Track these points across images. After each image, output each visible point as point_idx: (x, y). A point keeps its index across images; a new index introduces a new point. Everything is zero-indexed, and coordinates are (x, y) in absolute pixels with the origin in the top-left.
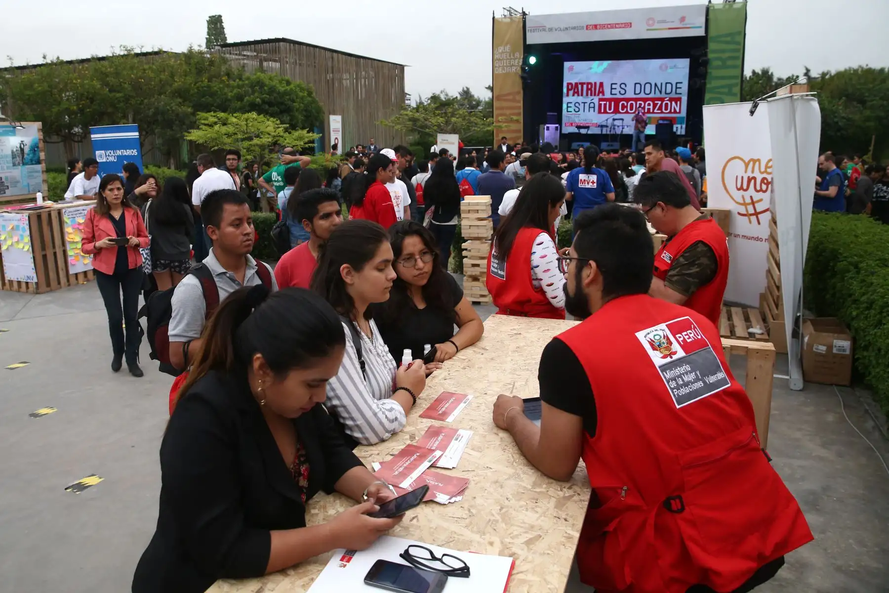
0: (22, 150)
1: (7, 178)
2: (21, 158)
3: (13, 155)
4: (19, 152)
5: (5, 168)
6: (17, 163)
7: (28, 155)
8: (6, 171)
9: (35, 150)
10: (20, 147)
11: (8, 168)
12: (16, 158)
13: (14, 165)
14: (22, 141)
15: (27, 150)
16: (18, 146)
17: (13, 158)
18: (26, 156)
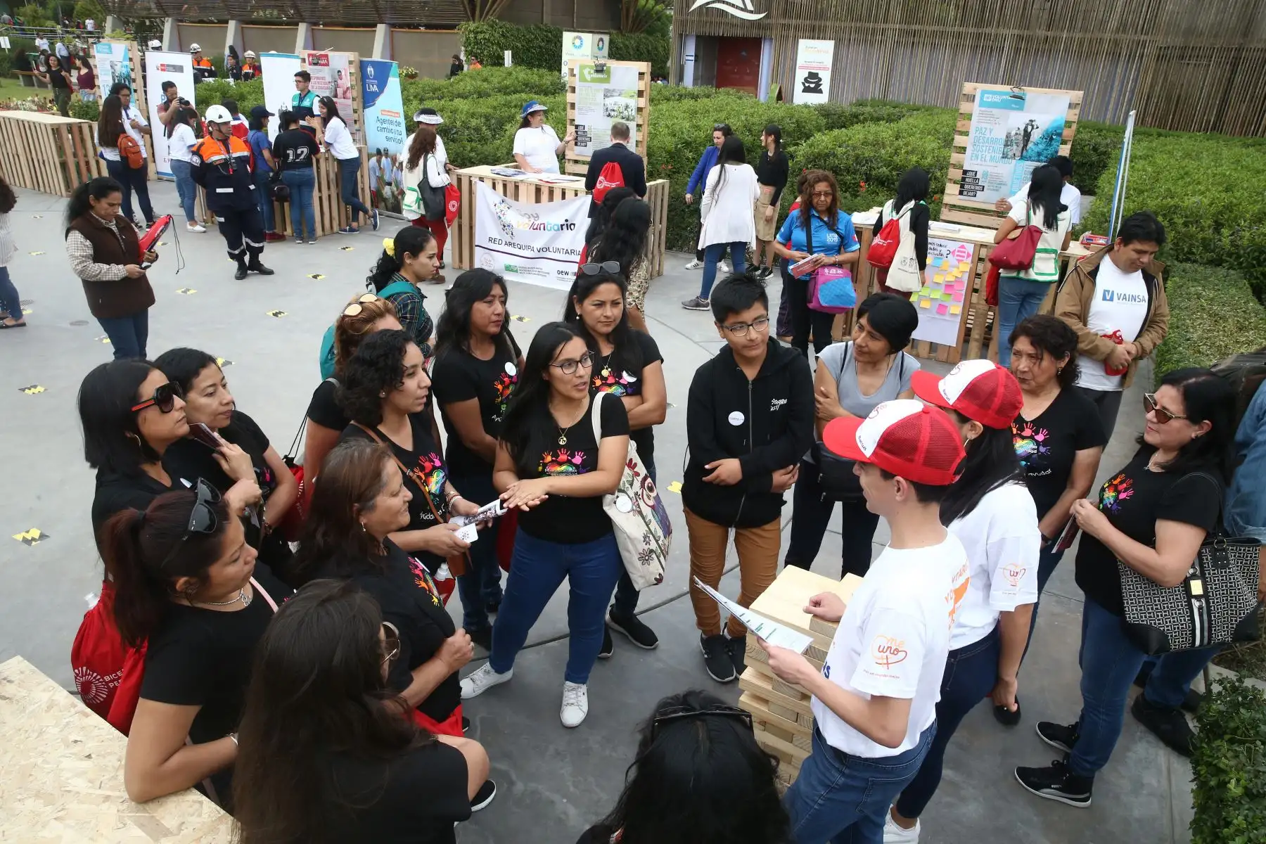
0: (1027, 135)
1: (985, 174)
2: (1020, 149)
3: (1007, 141)
4: (1021, 137)
5: (988, 158)
6: (1010, 154)
7: (1036, 144)
8: (989, 163)
9: (1051, 139)
10: (1025, 130)
11: (992, 159)
12: (1011, 145)
13: (1005, 156)
14: (1031, 121)
15: (1036, 136)
16: (1022, 128)
17: (1006, 145)
18: (1030, 145)
